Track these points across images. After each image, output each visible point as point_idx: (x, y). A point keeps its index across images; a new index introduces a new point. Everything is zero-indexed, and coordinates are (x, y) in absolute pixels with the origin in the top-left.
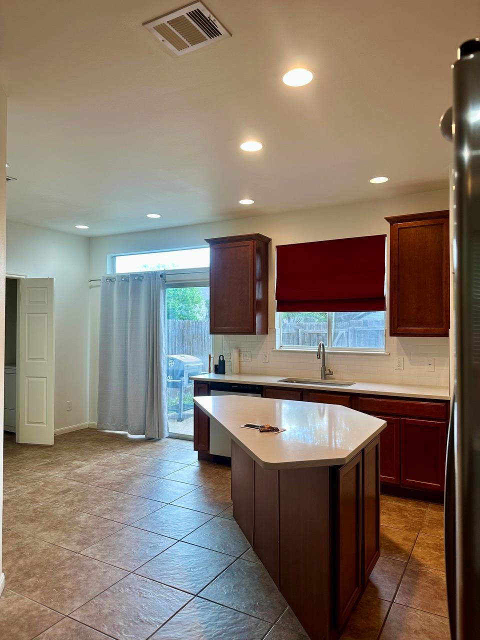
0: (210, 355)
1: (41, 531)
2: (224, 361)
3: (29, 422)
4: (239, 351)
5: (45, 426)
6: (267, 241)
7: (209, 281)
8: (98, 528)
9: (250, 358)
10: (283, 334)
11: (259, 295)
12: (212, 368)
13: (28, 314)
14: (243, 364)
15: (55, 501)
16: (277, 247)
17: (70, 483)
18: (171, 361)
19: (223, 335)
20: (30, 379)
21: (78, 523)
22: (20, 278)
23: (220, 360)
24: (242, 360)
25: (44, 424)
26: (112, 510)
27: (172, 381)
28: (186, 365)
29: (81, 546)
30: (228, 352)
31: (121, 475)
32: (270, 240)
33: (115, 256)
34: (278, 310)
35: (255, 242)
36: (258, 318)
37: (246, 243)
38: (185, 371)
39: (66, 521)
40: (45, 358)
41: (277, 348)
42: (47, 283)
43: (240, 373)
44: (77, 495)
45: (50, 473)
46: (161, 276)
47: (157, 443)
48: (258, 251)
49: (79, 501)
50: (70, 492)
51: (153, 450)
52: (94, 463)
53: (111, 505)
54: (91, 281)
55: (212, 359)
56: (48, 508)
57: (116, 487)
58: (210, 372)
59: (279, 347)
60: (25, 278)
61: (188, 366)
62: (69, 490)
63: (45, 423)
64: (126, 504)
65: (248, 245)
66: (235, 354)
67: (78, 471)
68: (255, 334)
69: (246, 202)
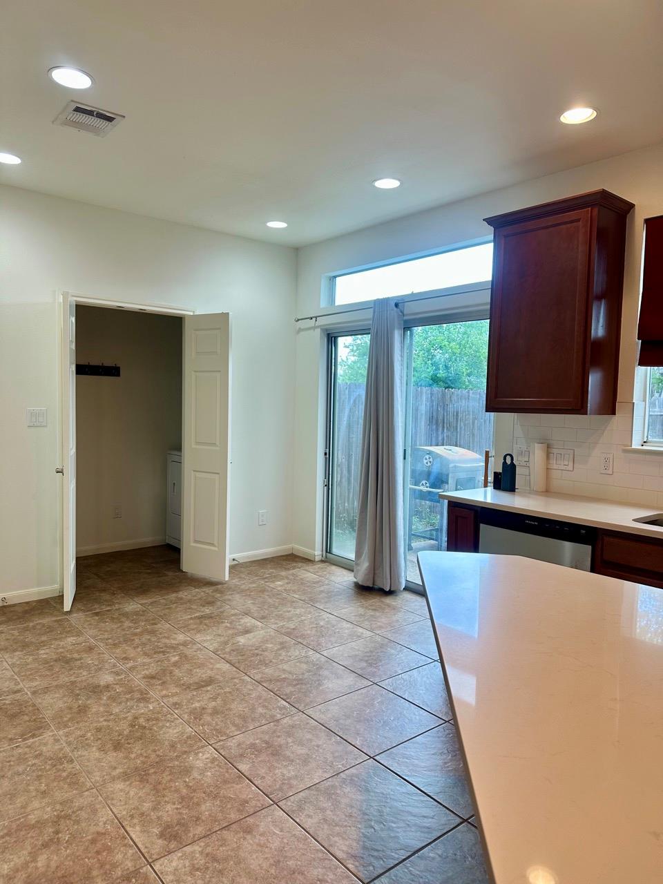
0: (487, 453)
1: (119, 778)
2: (513, 466)
3: (196, 541)
4: (549, 447)
5: (216, 549)
6: (624, 210)
7: (489, 307)
8: (215, 797)
9: (571, 464)
10: (650, 415)
11: (598, 329)
12: (491, 479)
13: (195, 371)
14: (555, 474)
15: (175, 704)
16: (647, 221)
17: (218, 666)
18: (427, 457)
19: (515, 415)
20: (197, 474)
21: (187, 771)
22: (185, 315)
23: (505, 463)
24: (555, 467)
25: (215, 546)
26: (260, 751)
27: (429, 489)
28: (451, 465)
29: (165, 842)
30: (524, 448)
31: (307, 663)
32: (632, 206)
33: (335, 277)
34: (642, 363)
35: (596, 211)
36: (594, 380)
37: (573, 215)
38: (450, 475)
39: (171, 760)
40: (218, 443)
41: (636, 445)
42: (221, 321)
43: (548, 492)
44: (214, 699)
45: (199, 638)
46: (396, 305)
47: (388, 600)
48: (602, 234)
49: (215, 712)
50: (209, 688)
51: (378, 614)
52: (273, 626)
53: (262, 736)
54: (298, 320)
55: (491, 460)
56: (157, 719)
57: (288, 690)
58: (486, 486)
59: (642, 443)
60: (192, 314)
61: (455, 466)
62: (210, 681)
63: (217, 545)
64: (290, 740)
65: (578, 220)
66: (538, 453)
67: (242, 640)
68: (586, 414)
69: (578, 115)
